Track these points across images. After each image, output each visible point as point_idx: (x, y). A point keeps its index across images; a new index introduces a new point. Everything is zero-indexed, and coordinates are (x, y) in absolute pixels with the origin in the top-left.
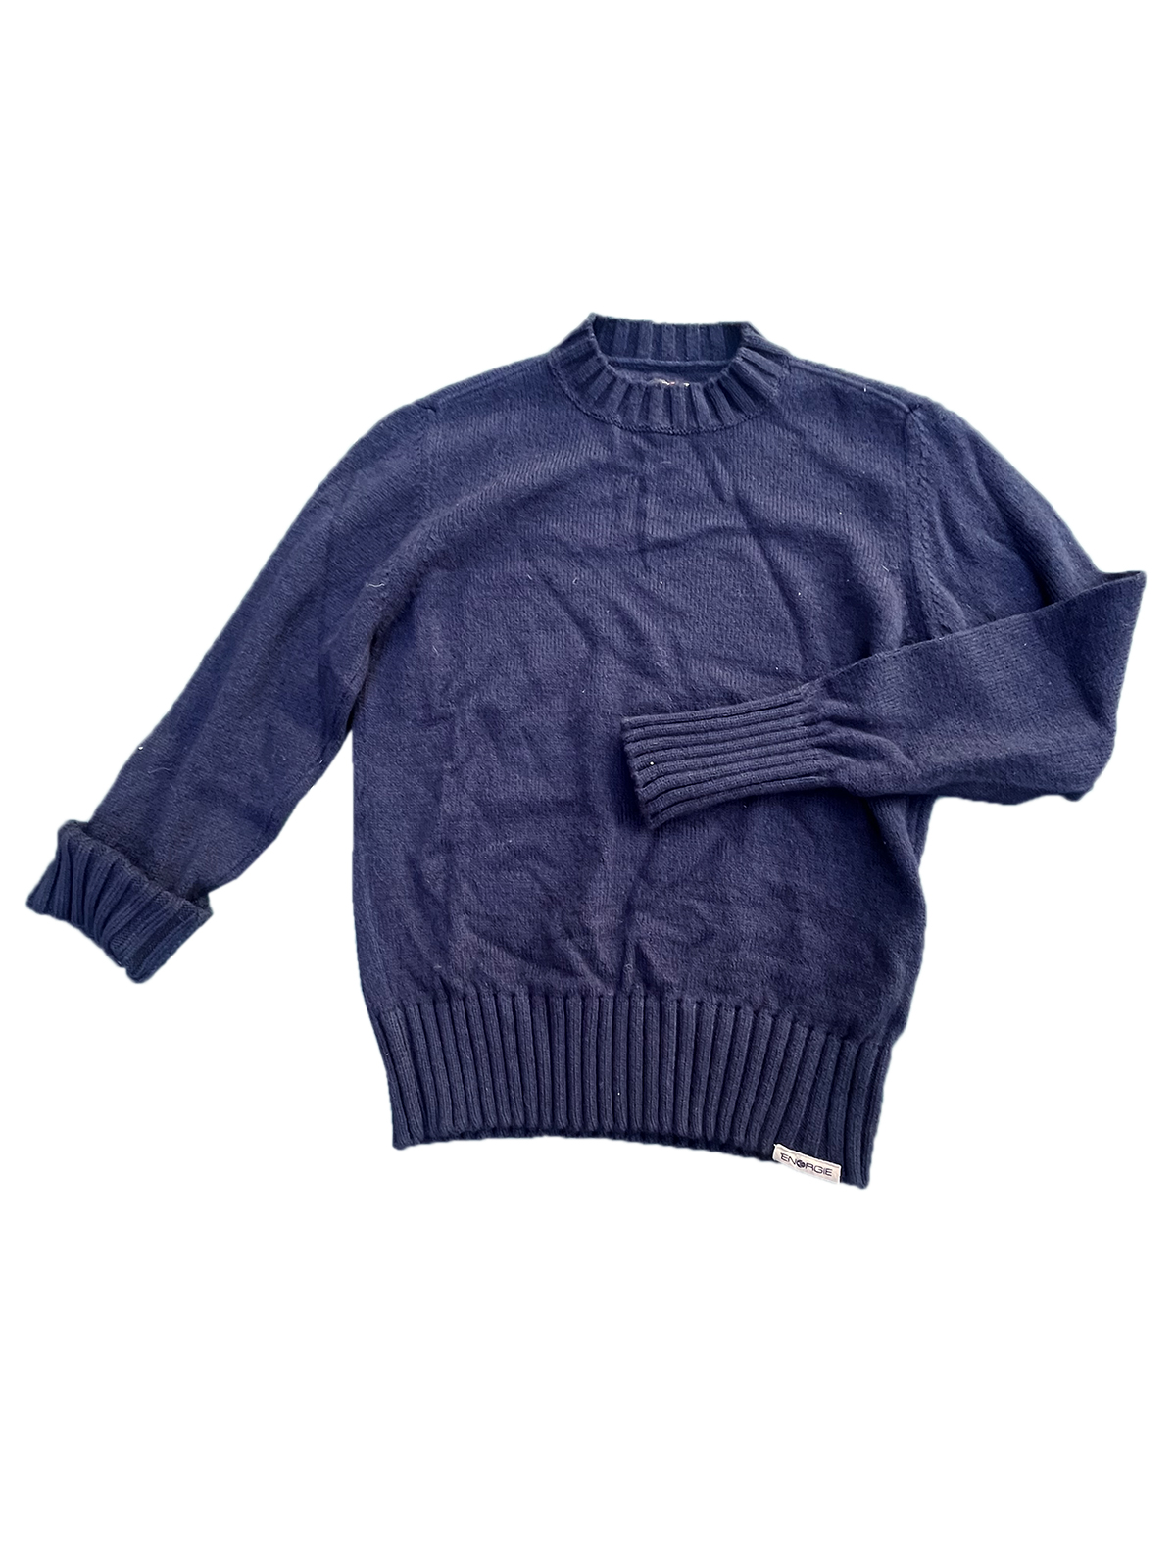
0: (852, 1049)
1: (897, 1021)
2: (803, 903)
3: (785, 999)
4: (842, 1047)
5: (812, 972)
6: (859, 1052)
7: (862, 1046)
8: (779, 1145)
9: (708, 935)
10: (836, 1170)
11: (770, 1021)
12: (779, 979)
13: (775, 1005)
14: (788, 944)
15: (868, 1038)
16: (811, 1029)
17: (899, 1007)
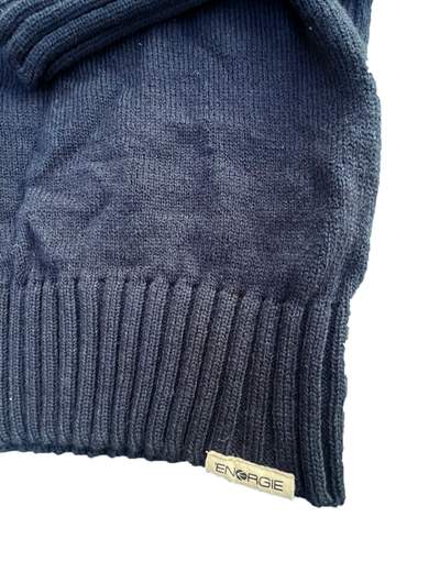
0: (295, 314)
1: (355, 266)
2: (216, 141)
3: (206, 262)
4: (281, 313)
5: (234, 221)
6: (306, 313)
7: (308, 306)
8: (213, 452)
9: (105, 198)
10: (288, 480)
11: (189, 291)
12: (195, 238)
13: (193, 270)
14: (204, 195)
15: (316, 295)
16: (241, 295)
17: (354, 246)
